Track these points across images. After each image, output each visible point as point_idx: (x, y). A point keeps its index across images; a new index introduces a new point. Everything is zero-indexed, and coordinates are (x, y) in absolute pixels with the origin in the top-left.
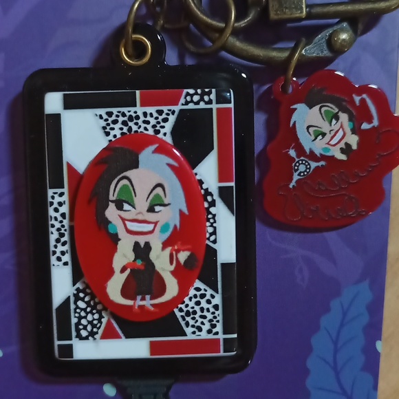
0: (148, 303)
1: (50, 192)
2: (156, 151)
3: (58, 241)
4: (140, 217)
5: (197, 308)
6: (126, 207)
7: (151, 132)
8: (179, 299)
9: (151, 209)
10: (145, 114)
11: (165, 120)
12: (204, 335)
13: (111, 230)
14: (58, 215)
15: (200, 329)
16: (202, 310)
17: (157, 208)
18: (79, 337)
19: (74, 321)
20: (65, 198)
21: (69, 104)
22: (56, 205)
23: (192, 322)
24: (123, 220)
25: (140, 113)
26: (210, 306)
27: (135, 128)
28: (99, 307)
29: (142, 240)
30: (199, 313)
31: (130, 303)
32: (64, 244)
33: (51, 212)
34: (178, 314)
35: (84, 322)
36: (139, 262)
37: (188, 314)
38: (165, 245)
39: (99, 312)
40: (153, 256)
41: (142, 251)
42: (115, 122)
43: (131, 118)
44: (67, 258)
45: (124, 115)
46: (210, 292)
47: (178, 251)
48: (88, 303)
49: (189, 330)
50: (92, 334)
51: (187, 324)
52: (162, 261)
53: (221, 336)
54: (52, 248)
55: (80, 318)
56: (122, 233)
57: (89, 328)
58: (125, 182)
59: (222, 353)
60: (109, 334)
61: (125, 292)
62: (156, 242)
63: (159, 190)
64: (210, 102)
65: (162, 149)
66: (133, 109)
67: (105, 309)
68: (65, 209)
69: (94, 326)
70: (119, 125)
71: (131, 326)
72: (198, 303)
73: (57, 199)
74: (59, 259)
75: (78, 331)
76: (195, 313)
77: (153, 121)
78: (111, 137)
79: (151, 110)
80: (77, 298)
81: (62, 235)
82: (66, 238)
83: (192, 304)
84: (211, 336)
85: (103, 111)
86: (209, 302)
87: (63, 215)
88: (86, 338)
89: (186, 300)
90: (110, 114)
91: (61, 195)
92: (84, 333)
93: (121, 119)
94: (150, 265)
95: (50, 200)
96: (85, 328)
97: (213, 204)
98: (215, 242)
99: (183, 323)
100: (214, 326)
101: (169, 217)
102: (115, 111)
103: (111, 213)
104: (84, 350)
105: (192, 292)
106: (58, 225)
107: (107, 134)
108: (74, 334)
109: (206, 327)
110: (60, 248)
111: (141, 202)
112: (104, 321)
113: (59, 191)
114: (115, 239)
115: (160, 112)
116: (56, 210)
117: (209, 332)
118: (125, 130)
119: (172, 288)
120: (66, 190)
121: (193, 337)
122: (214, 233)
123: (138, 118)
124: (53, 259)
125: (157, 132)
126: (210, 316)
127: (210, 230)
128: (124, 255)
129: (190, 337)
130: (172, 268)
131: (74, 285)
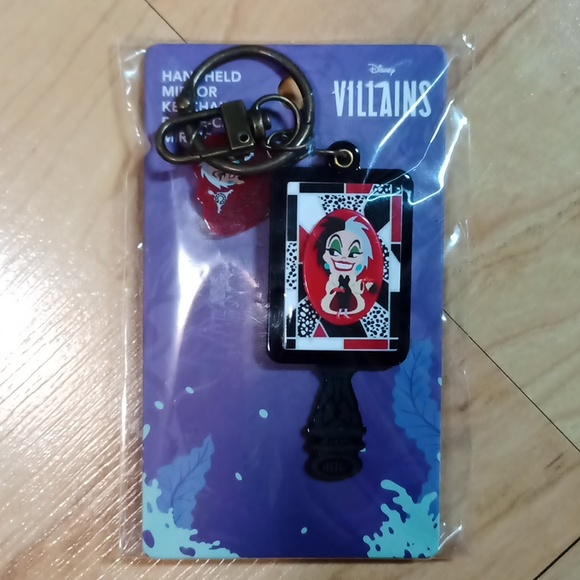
0: (346, 313)
1: (288, 243)
2: (355, 220)
3: (291, 273)
4: (344, 260)
5: (374, 320)
6: (336, 253)
7: (352, 208)
8: (364, 313)
9: (351, 256)
10: (349, 198)
11: (361, 202)
12: (378, 337)
13: (326, 267)
14: (292, 257)
15: (376, 333)
16: (378, 321)
17: (355, 255)
18: (300, 335)
19: (298, 324)
20: (297, 247)
21: (303, 189)
22: (291, 251)
23: (371, 329)
24: (334, 261)
25: (346, 198)
26: (383, 319)
27: (342, 206)
28: (314, 316)
29: (344, 274)
30: (376, 323)
31: (335, 313)
32: (295, 275)
33: (287, 255)
34: (363, 323)
35: (304, 325)
36: (342, 288)
37: (369, 323)
38: (358, 278)
39: (314, 320)
40: (350, 284)
41: (344, 281)
42: (330, 202)
43: (340, 200)
44: (296, 284)
45: (336, 198)
46: (383, 310)
47: (366, 282)
48: (307, 314)
49: (369, 334)
50: (308, 333)
51: (368, 330)
52: (355, 287)
53: (389, 338)
54: (286, 278)
55: (301, 323)
56: (332, 269)
57: (307, 329)
58: (336, 238)
59: (388, 350)
60: (319, 334)
61: (333, 306)
62: (353, 276)
63: (356, 244)
64: (389, 192)
65: (359, 220)
66: (342, 194)
67: (317, 317)
68: (296, 254)
69: (310, 328)
70: (333, 204)
71: (333, 328)
72: (375, 317)
73: (292, 247)
74: (291, 285)
75: (300, 331)
76: (373, 322)
77: (353, 202)
78: (327, 211)
79: (353, 195)
80: (300, 310)
81: (293, 270)
82: (296, 272)
83: (371, 317)
84: (382, 338)
85: (323, 195)
86: (382, 316)
87: (295, 258)
88: (305, 336)
89: (368, 314)
90: (327, 197)
91: (295, 245)
92: (303, 333)
93: (334, 200)
94: (348, 290)
95: (287, 247)
96: (304, 329)
97: (387, 255)
98: (387, 278)
99: (365, 329)
100: (384, 332)
101: (362, 260)
102: (331, 195)
103: (327, 256)
104: (303, 344)
105: (372, 309)
106: (291, 264)
107: (325, 209)
108: (297, 333)
109: (380, 332)
110: (292, 278)
111: (345, 251)
112: (316, 325)
113: (294, 242)
114: (328, 273)
115: (358, 197)
116: (291, 254)
117: (381, 335)
118: (336, 207)
119: (361, 305)
120: (298, 242)
121: (372, 338)
122: (387, 273)
123: (344, 200)
124: (287, 285)
125: (356, 209)
126: (382, 325)
127: (385, 271)
128: (333, 283)
129: (369, 338)
130: (362, 292)
131: (299, 300)
